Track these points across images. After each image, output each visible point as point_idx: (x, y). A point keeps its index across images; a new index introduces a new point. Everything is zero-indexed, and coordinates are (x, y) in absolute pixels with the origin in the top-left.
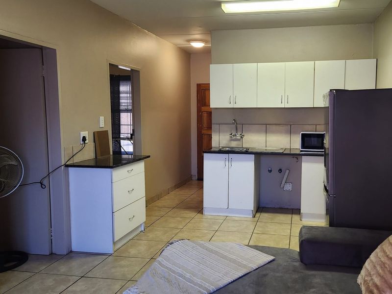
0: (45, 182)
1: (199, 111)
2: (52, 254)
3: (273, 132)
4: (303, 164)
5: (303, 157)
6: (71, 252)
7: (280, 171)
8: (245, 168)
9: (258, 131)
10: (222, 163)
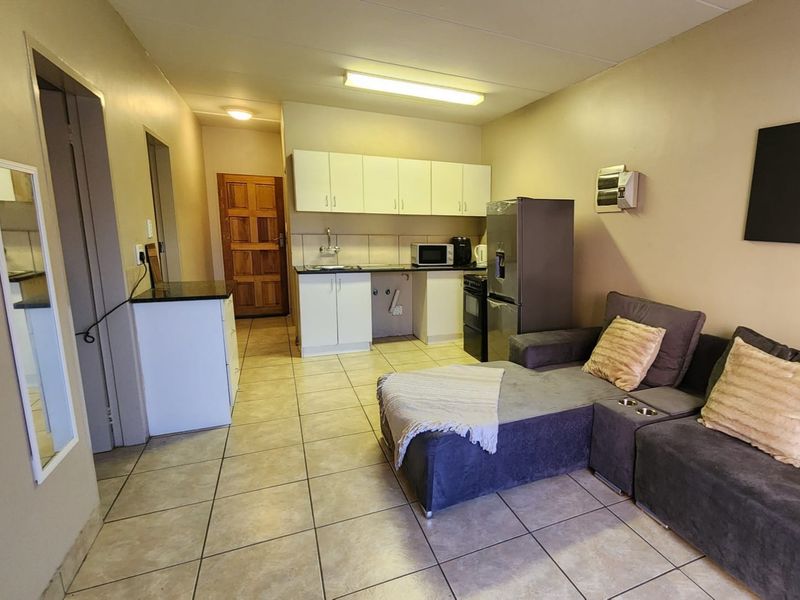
0: (92, 332)
1: (224, 215)
2: (115, 448)
3: (377, 245)
4: (428, 281)
5: (428, 273)
6: (150, 438)
7: (388, 292)
8: (360, 290)
9: (359, 244)
10: (327, 286)
